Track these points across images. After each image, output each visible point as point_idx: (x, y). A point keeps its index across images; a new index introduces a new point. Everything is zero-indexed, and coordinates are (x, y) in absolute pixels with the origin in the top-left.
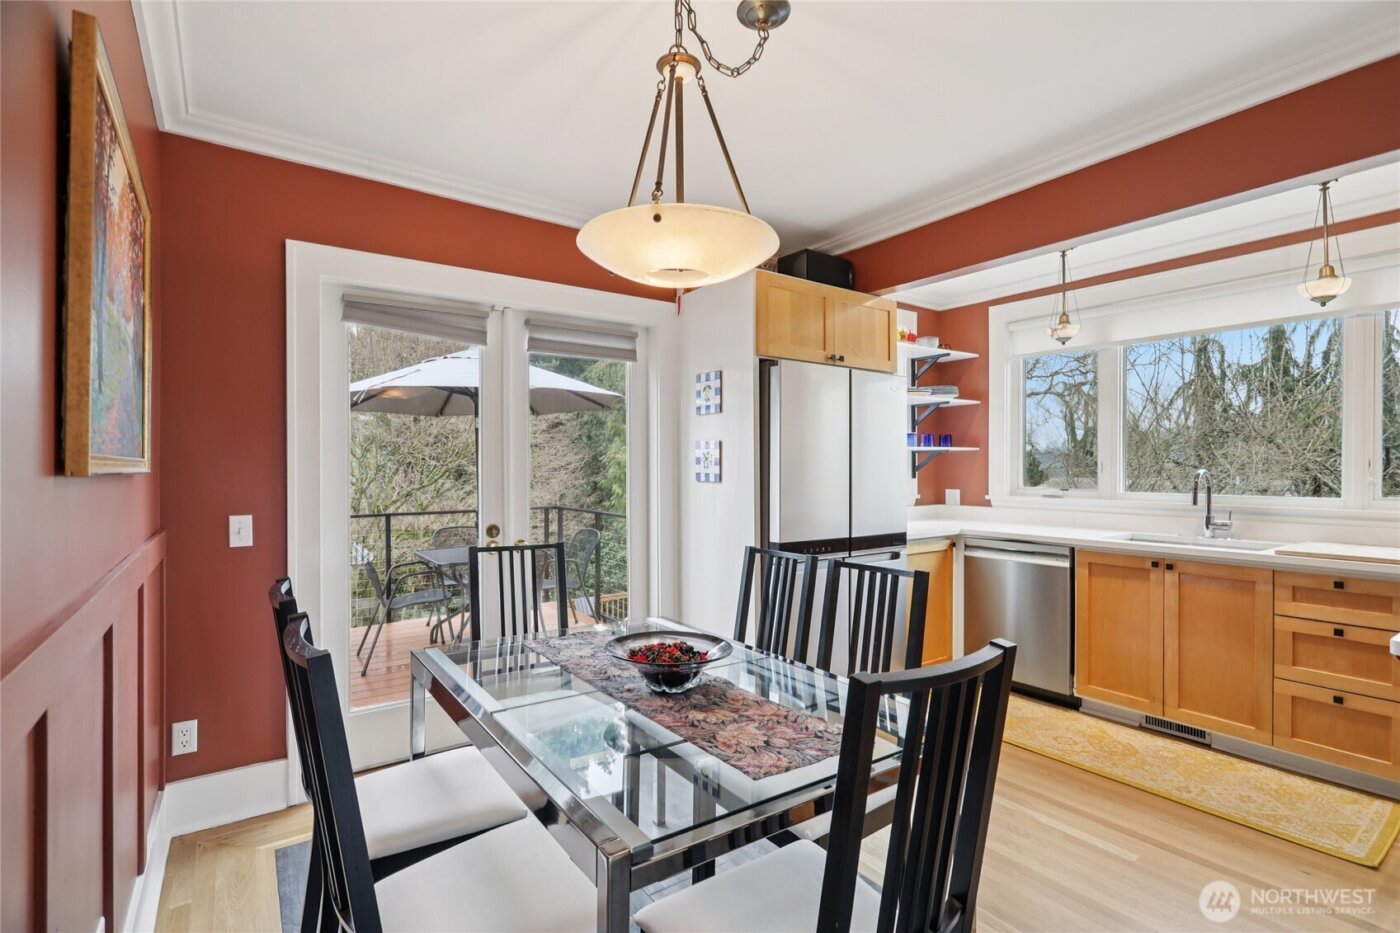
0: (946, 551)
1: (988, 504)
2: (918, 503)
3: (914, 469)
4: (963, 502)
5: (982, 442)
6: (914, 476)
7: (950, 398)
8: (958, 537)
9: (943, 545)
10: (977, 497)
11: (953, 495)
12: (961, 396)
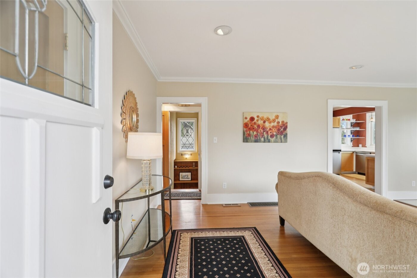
0: (352, 153)
1: (366, 147)
2: (352, 147)
3: (351, 141)
4: (362, 147)
5: (365, 136)
6: (351, 142)
7: (358, 129)
8: (355, 151)
9: (352, 152)
10: (364, 146)
11: (360, 145)
12: (360, 129)
